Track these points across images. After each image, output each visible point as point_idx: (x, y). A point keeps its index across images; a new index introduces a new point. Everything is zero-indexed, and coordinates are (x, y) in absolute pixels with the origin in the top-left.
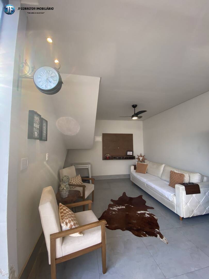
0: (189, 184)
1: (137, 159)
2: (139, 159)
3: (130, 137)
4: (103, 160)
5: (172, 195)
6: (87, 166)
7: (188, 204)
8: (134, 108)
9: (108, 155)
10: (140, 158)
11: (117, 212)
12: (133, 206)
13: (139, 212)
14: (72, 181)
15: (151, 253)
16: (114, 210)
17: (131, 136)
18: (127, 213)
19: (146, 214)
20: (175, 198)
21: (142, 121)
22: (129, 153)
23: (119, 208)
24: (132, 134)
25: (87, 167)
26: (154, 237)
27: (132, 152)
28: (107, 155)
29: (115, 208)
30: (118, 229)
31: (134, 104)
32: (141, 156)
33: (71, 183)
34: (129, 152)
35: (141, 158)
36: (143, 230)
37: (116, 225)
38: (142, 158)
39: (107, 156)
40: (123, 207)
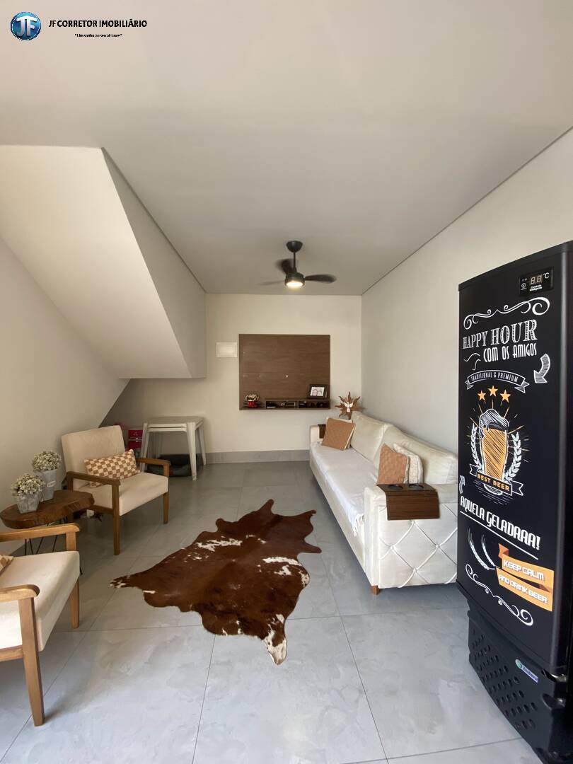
0: (408, 489)
1: (338, 407)
2: (342, 406)
3: (321, 344)
4: (241, 409)
5: (357, 517)
6: (184, 425)
7: (395, 548)
8: (292, 251)
9: (253, 396)
10: (346, 405)
11: (207, 557)
12: (263, 542)
13: (268, 560)
14: (96, 465)
15: (208, 688)
16: (206, 550)
17: (324, 341)
18: (234, 560)
19: (284, 568)
20: (362, 527)
21: (360, 297)
22: (317, 392)
23: (223, 545)
24: (329, 336)
25: (184, 430)
26: (256, 637)
27: (323, 389)
28: (250, 396)
29: (213, 543)
30: (172, 605)
31: (290, 240)
32: (350, 400)
33: (92, 474)
34: (316, 388)
35: (348, 406)
36: (238, 615)
37: (176, 593)
38: (351, 405)
39: (248, 398)
40: (236, 541)
